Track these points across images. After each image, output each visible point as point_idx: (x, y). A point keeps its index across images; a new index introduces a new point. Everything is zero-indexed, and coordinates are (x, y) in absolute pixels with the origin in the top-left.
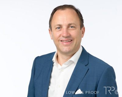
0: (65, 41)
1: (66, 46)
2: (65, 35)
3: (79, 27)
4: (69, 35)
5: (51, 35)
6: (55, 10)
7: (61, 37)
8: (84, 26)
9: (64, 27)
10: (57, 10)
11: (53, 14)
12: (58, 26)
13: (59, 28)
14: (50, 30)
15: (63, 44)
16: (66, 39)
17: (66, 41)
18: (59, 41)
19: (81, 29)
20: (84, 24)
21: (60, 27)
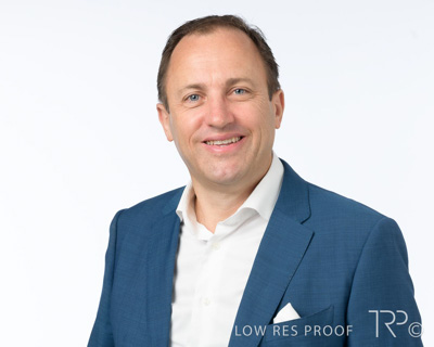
0: (219, 143)
1: (223, 156)
2: (217, 120)
3: (263, 90)
4: (231, 120)
5: (167, 127)
6: (178, 36)
7: (205, 128)
8: (282, 88)
9: (214, 94)
10: (182, 35)
11: (171, 51)
12: (192, 91)
13: (194, 97)
14: (162, 108)
15: (213, 152)
16: (223, 134)
17: (222, 140)
18: (196, 142)
19: (271, 99)
20: (280, 80)
21: (198, 93)
